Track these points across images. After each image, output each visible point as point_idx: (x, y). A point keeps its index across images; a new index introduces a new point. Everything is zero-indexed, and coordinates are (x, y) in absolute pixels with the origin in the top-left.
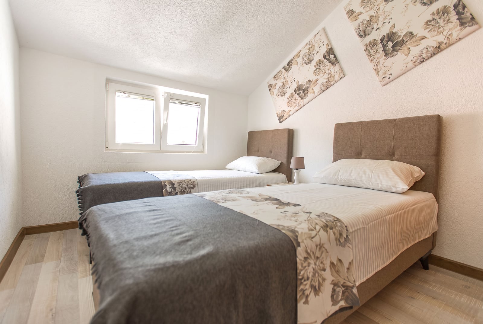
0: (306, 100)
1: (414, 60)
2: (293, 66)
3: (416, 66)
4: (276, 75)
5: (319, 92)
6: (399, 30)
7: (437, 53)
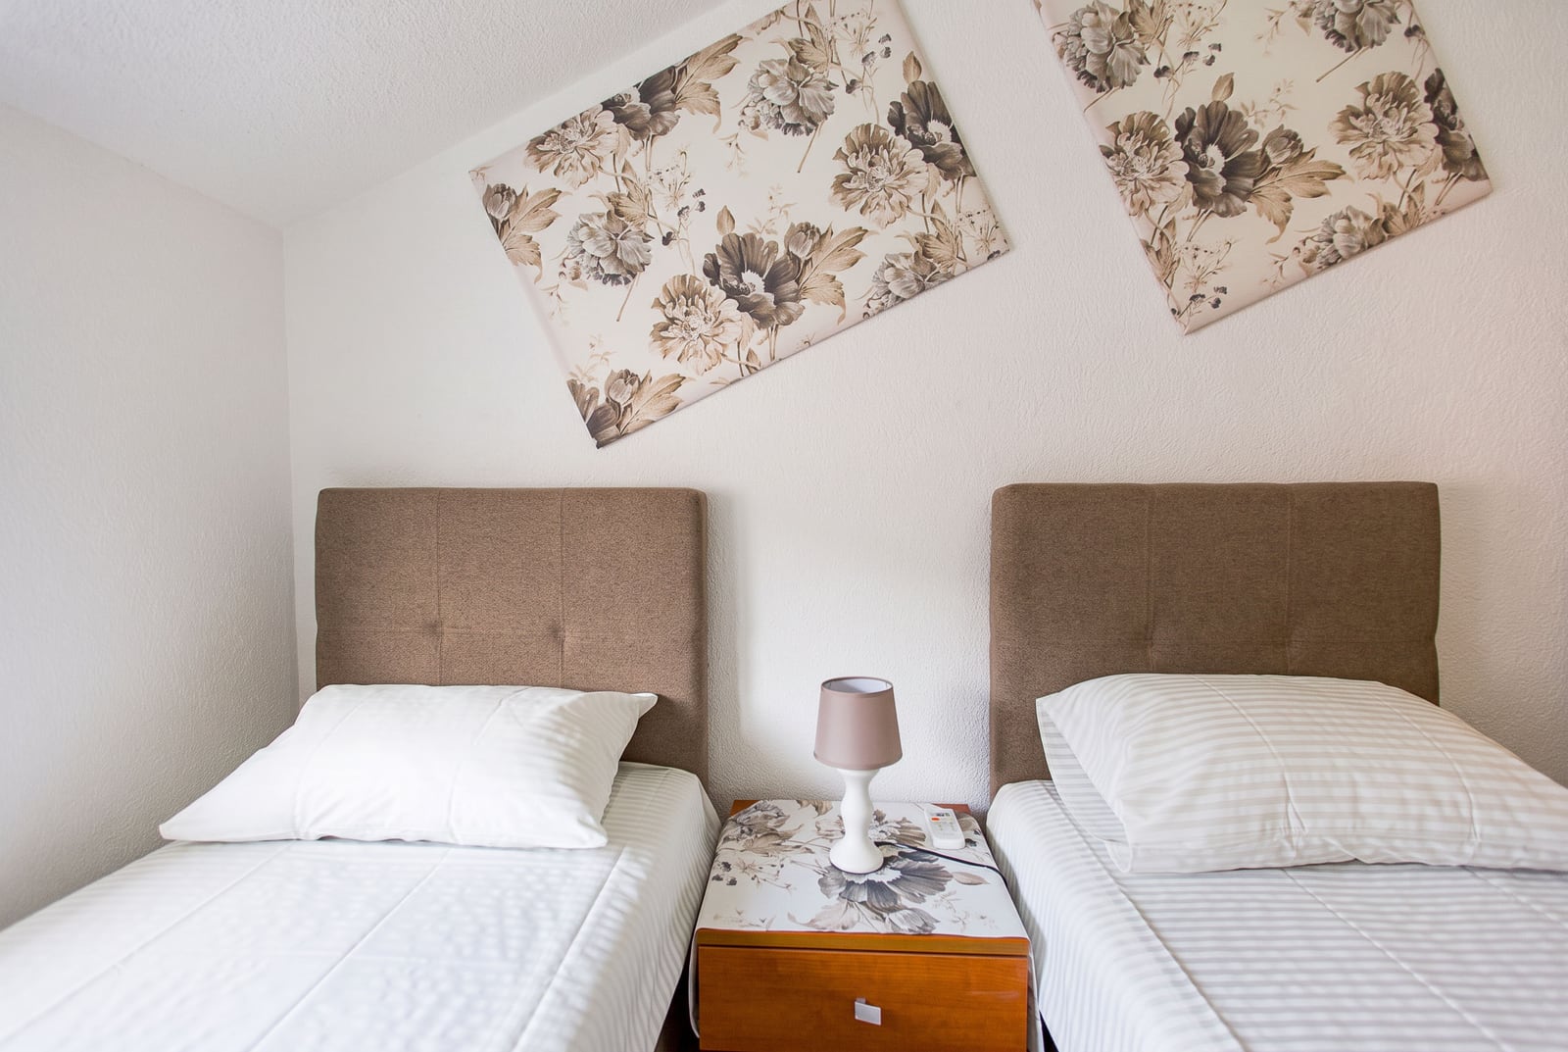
0: (788, 335)
1: (1306, 251)
2: (683, 112)
3: (1309, 275)
4: (549, 134)
5: (874, 305)
6: (1249, 106)
7: (1378, 244)
